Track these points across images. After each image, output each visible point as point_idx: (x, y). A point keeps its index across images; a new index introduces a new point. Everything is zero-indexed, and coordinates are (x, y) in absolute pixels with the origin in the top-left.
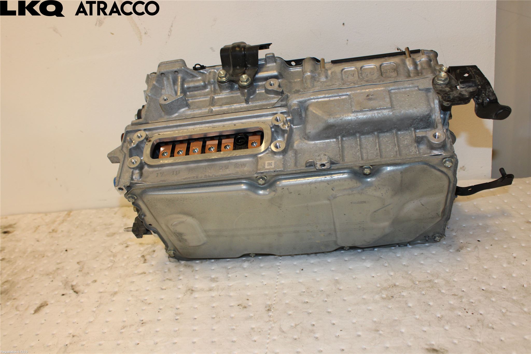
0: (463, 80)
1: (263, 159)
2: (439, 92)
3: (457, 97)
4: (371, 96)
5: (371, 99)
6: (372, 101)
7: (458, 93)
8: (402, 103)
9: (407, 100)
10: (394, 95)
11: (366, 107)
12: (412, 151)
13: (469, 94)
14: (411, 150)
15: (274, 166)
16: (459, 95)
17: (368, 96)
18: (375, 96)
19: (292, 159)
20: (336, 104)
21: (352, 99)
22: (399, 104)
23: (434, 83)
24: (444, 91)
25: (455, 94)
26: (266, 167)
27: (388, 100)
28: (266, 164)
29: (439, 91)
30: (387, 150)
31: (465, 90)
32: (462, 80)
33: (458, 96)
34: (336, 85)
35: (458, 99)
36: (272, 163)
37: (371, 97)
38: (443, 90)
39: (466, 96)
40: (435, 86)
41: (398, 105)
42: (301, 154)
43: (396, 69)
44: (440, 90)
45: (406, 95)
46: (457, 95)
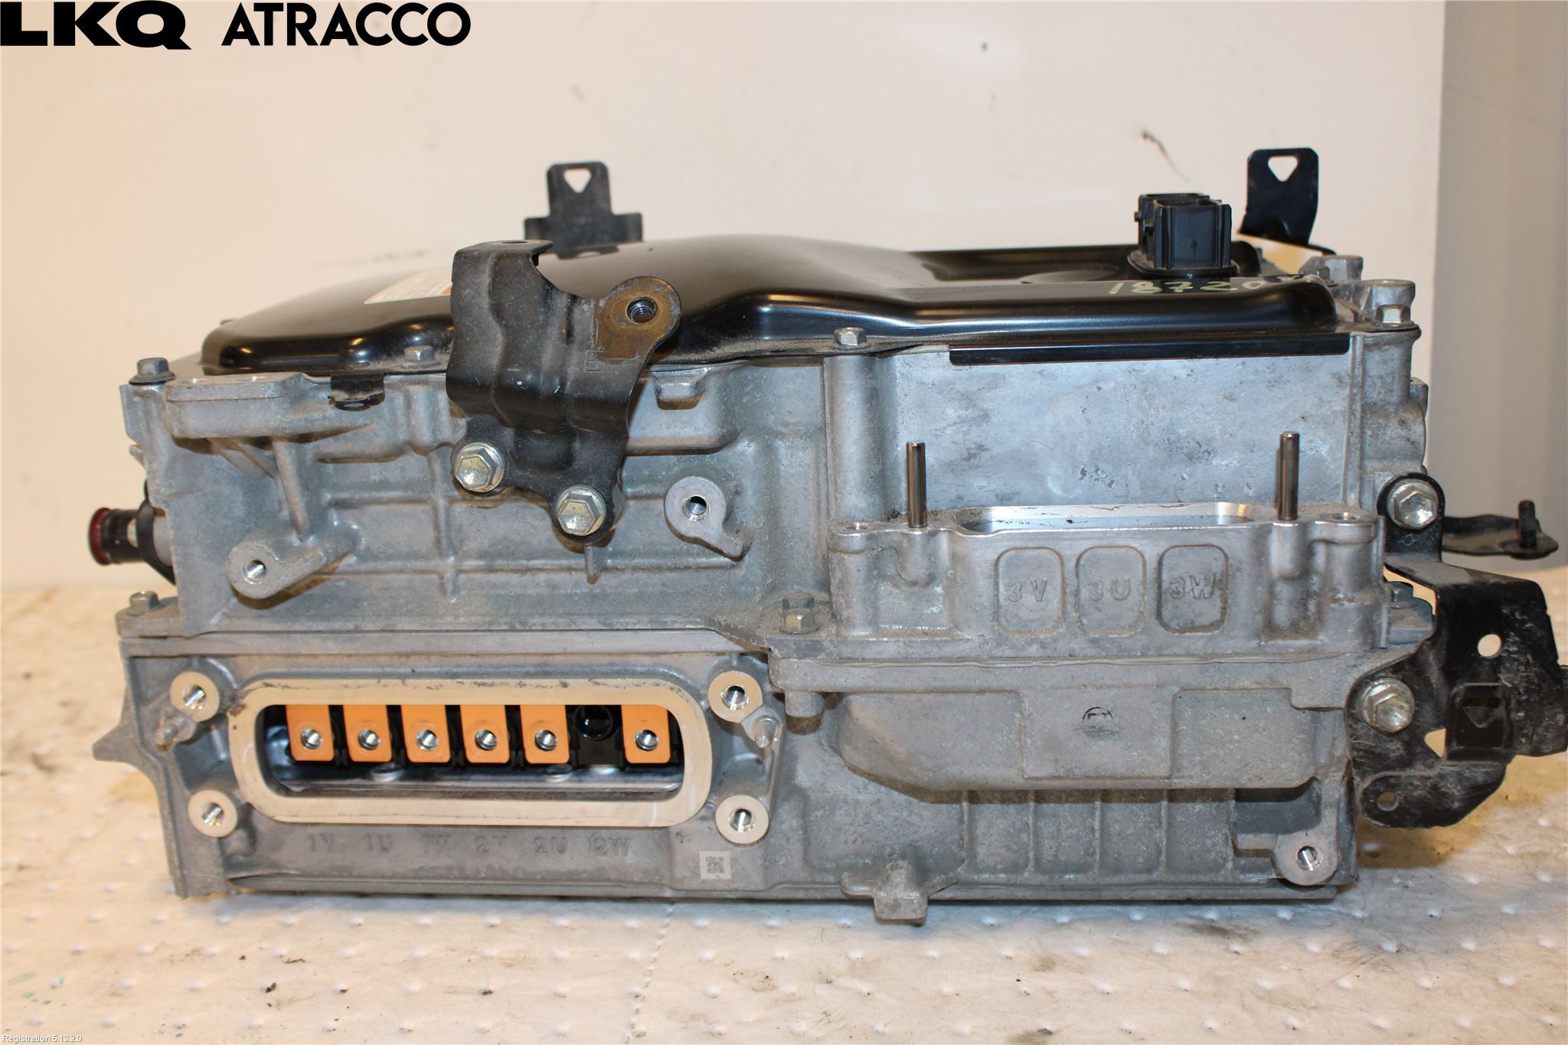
0: (1462, 747)
1: (690, 841)
2: (1361, 757)
3: (1420, 801)
4: (1101, 718)
5: (1096, 733)
6: (1102, 743)
7: (1429, 783)
8: (1213, 750)
9: (1236, 737)
10: (1192, 707)
11: (1076, 767)
12: (1214, 845)
13: (1467, 796)
14: (1208, 842)
15: (733, 875)
16: (1430, 793)
17: (1089, 714)
18: (1116, 720)
19: (791, 842)
20: (962, 720)
21: (1027, 723)
22: (1202, 755)
23: (1354, 709)
24: (1379, 755)
25: (1417, 787)
26: (705, 875)
27: (1163, 743)
28: (703, 863)
29: (1361, 753)
30: (1128, 832)
31: (1458, 773)
32: (1459, 743)
33: (1425, 797)
34: (970, 644)
35: (1418, 812)
36: (721, 859)
37: (1099, 720)
38: (1378, 750)
39: (1453, 802)
40: (1355, 726)
41: (1198, 758)
42: (822, 811)
43: (1221, 581)
44: (1366, 751)
45: (1236, 716)
46: (1419, 792)
